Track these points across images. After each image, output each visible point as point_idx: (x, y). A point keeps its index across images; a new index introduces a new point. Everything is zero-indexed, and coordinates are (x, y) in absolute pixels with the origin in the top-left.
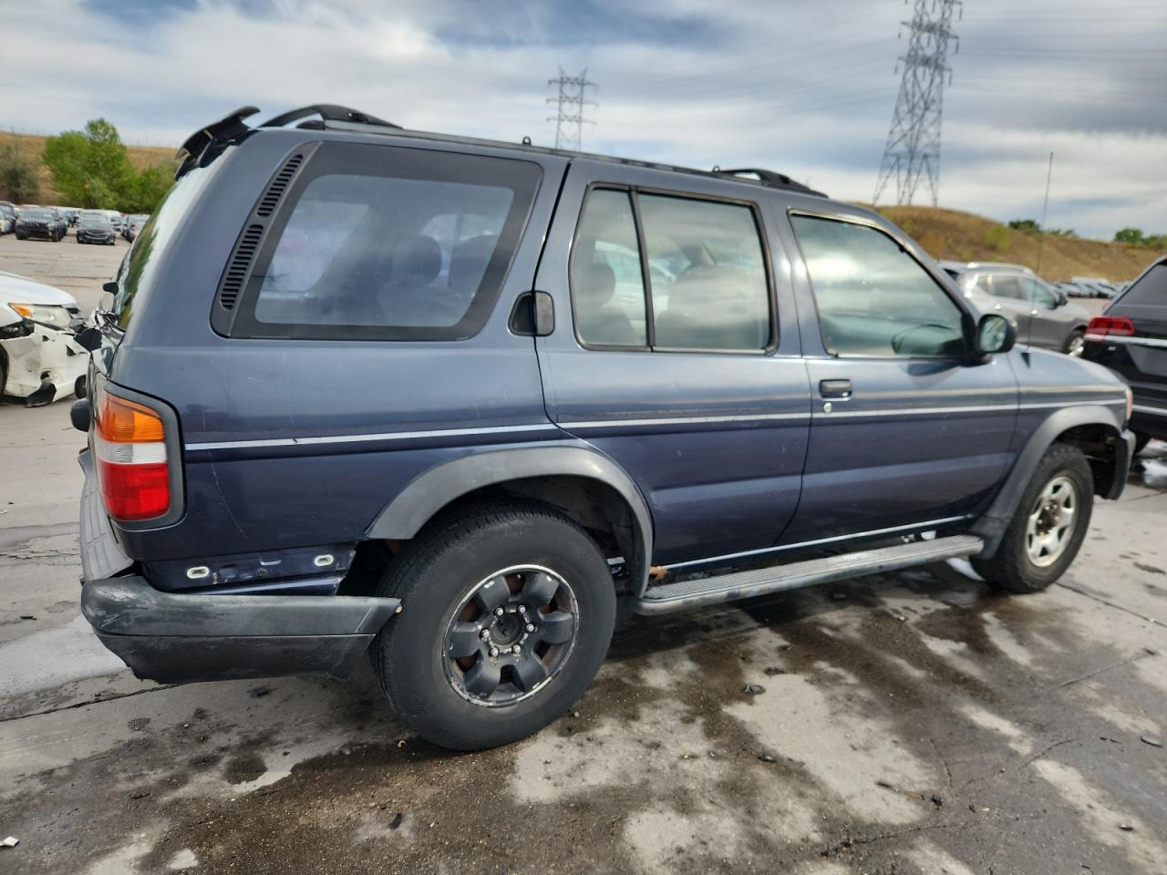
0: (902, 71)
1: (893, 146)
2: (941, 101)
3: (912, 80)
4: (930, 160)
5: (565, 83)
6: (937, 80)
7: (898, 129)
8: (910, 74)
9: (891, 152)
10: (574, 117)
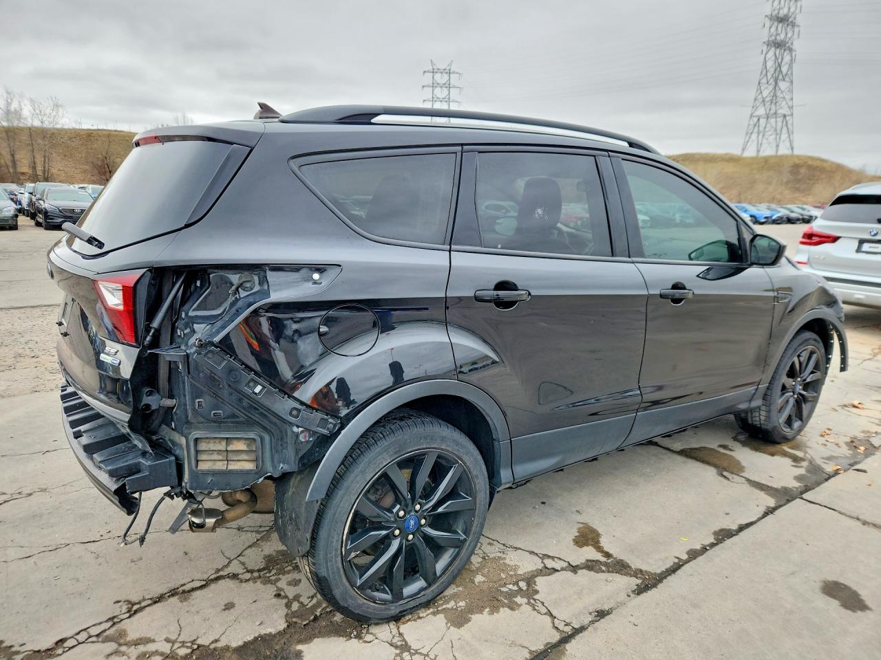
0: (764, 53)
1: (755, 110)
2: (792, 74)
3: (773, 58)
4: (788, 118)
5: (436, 72)
6: (787, 58)
7: (760, 96)
8: (771, 54)
9: (755, 114)
10: (444, 98)
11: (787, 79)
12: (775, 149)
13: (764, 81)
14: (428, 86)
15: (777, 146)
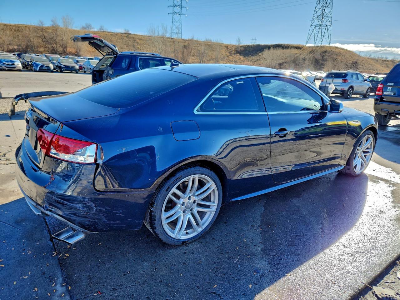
1: (313, 22)
2: (332, 4)
4: (328, 27)
7: (316, 15)
9: (313, 24)
10: (179, 13)
11: (329, 6)
12: (320, 43)
13: (318, 7)
14: (171, 6)
15: (322, 41)
